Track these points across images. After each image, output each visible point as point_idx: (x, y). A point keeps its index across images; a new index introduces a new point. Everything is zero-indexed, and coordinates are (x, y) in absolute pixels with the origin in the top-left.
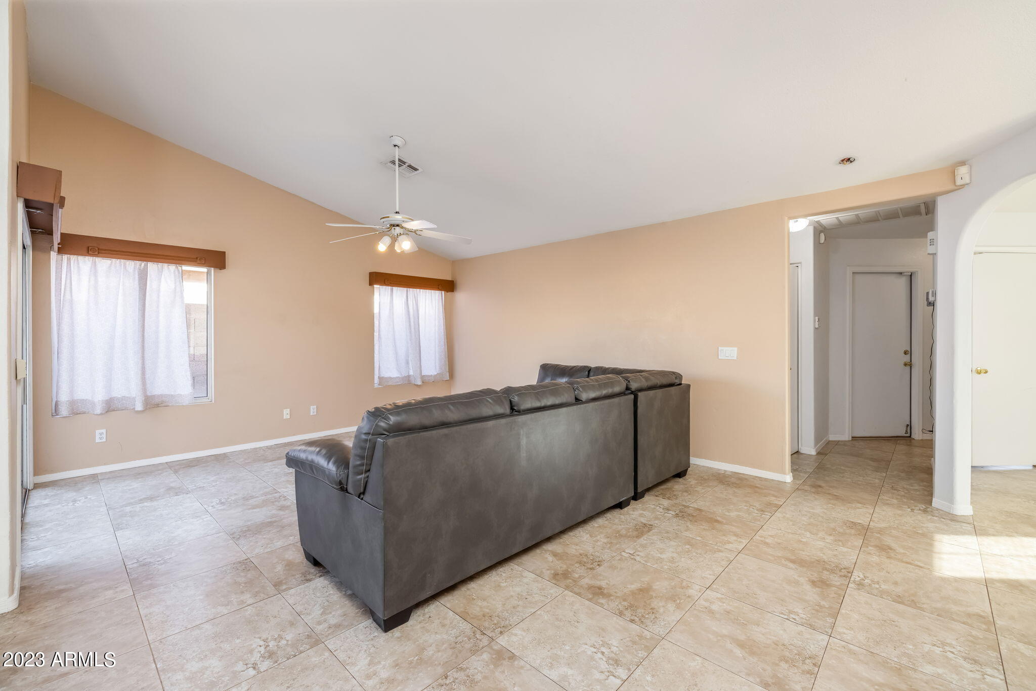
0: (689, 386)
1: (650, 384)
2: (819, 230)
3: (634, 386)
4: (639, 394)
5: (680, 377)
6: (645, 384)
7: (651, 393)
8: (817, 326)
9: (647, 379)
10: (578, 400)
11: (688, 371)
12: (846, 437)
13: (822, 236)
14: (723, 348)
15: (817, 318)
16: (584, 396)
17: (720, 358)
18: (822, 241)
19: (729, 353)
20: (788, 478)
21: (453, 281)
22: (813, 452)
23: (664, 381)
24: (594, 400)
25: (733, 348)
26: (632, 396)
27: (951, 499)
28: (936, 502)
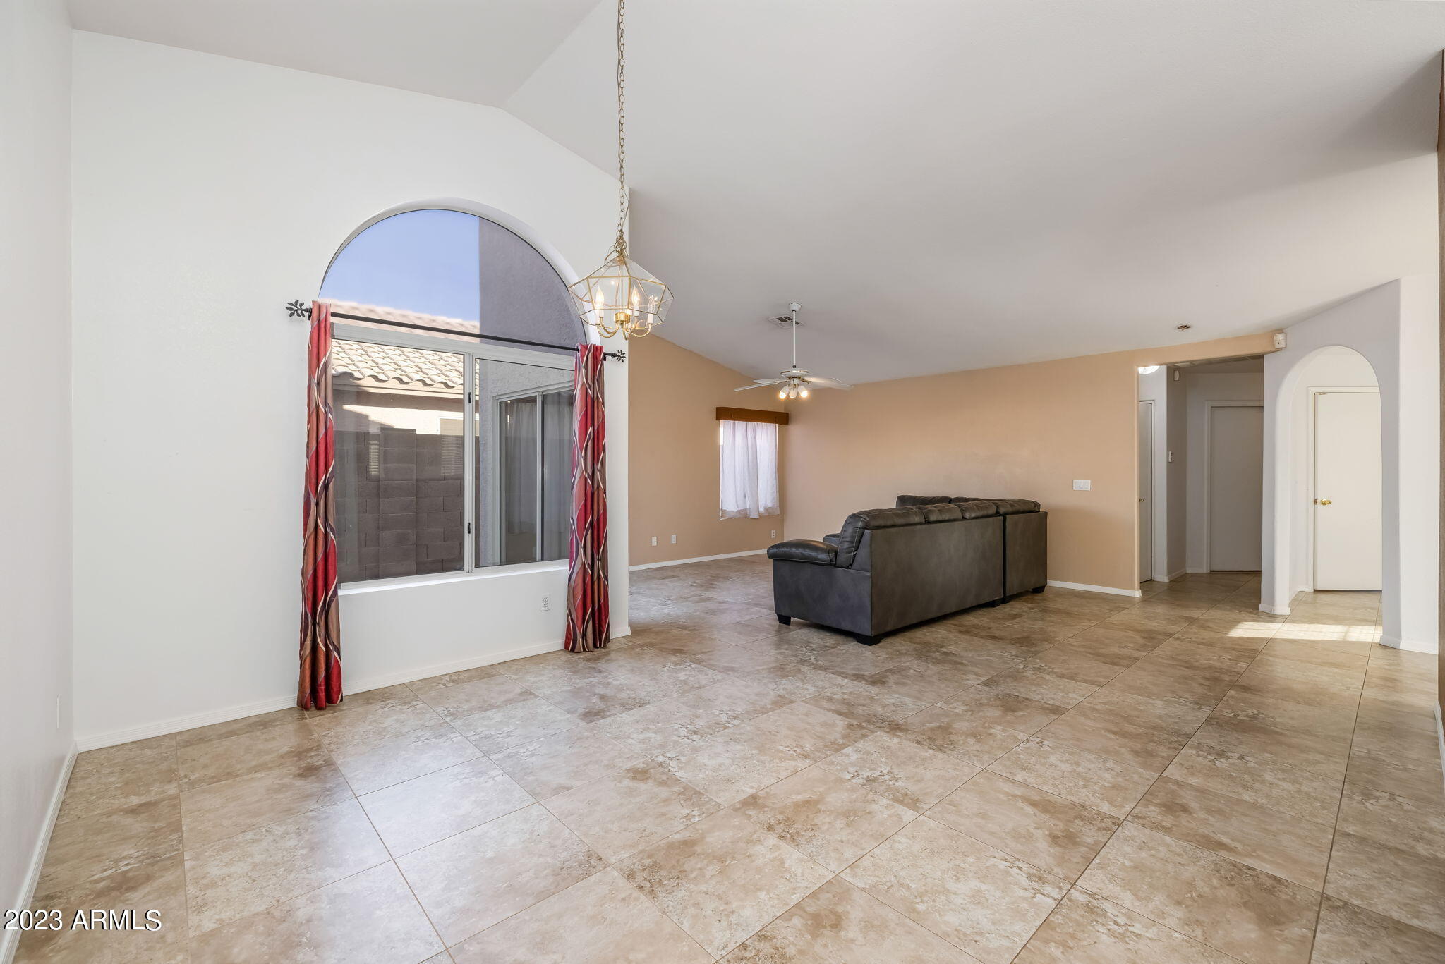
0: (1046, 514)
1: (1014, 509)
2: (1172, 369)
3: (1002, 510)
4: (1007, 516)
5: (1037, 505)
6: (1010, 509)
7: (1016, 516)
8: (1170, 460)
9: (1011, 505)
10: (964, 518)
11: (1046, 501)
12: (1204, 570)
13: (1177, 373)
14: (1079, 481)
15: (1170, 453)
16: (967, 515)
17: (1074, 489)
18: (1177, 378)
19: (1083, 484)
20: (1137, 594)
21: (787, 414)
22: (1166, 580)
23: (1026, 508)
24: (974, 518)
25: (1087, 481)
26: (1002, 518)
27: (1272, 602)
28: (1262, 607)
